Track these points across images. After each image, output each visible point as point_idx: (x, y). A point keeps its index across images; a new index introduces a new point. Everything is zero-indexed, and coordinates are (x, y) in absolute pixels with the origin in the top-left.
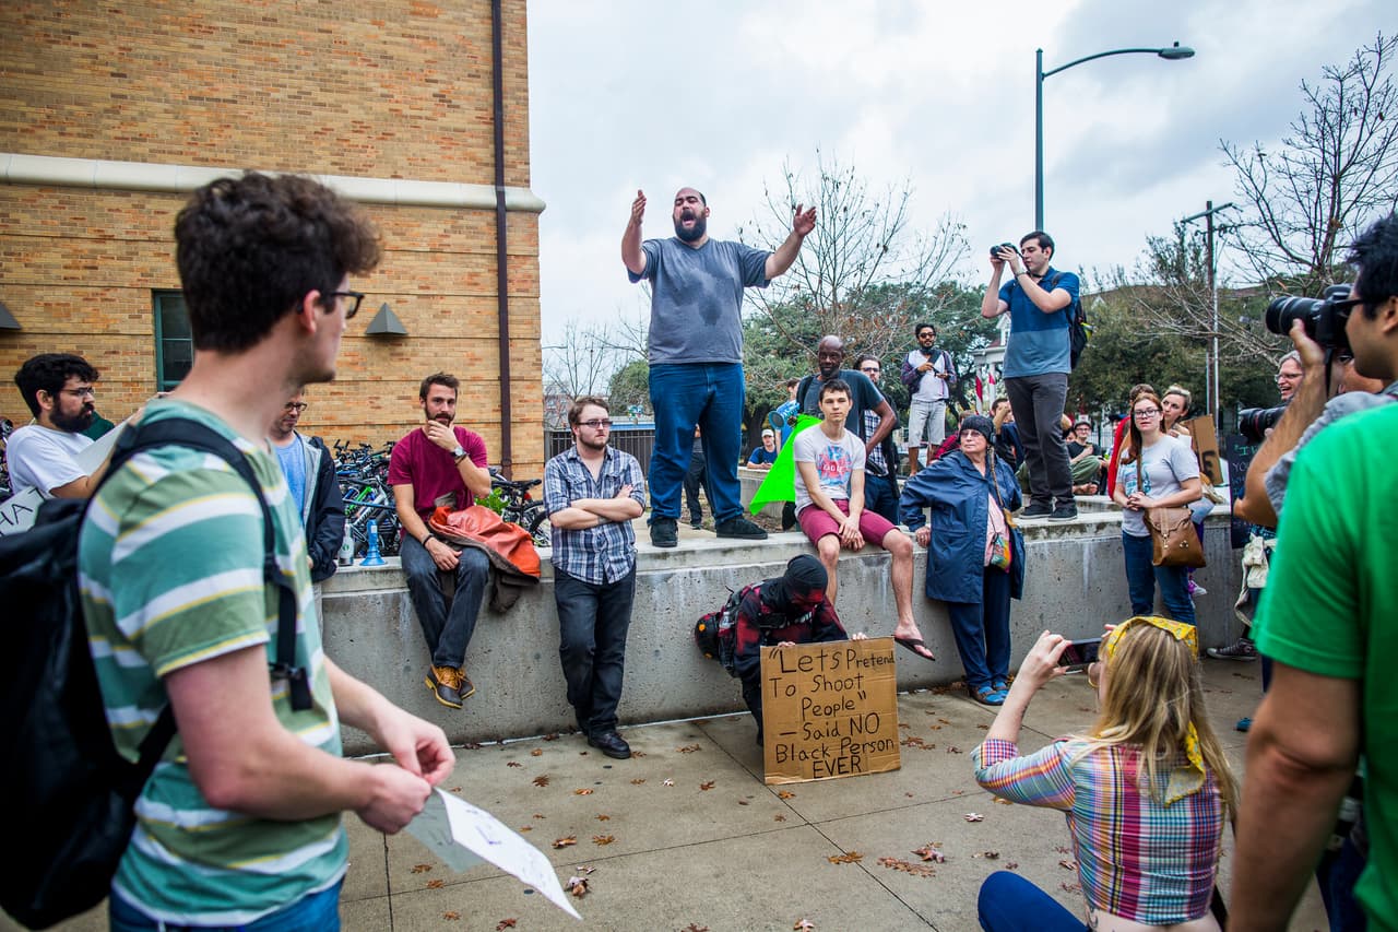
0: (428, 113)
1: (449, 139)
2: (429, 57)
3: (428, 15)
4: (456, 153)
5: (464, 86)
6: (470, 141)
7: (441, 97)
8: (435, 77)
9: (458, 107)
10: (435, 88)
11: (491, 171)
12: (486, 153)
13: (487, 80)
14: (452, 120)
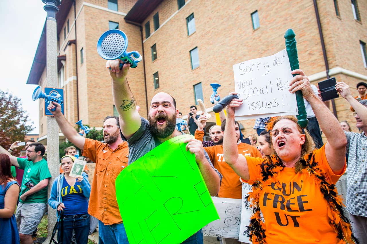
0: (307, 59)
1: (313, 63)
2: (305, 45)
3: (303, 36)
4: (315, 66)
5: (315, 48)
6: (319, 61)
7: (310, 54)
8: (307, 49)
9: (314, 54)
10: (308, 52)
11: (325, 67)
12: (323, 63)
13: (320, 44)
14: (313, 58)
